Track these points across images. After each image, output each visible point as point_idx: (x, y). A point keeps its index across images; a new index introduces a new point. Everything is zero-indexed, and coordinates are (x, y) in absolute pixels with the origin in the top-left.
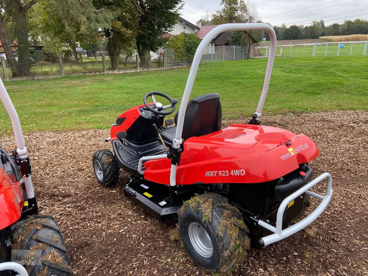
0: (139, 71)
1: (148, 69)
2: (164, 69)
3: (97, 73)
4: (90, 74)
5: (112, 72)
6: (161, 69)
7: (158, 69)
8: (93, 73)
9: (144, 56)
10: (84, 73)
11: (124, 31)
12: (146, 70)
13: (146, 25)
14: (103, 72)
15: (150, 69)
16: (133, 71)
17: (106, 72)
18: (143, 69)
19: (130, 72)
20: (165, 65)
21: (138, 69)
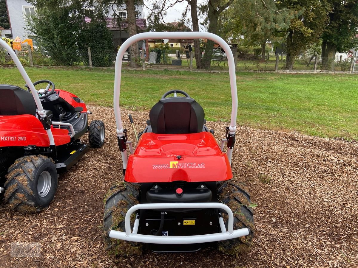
0: (314, 73)
1: (327, 72)
2: (350, 74)
3: (267, 72)
4: (260, 72)
5: (284, 71)
6: (345, 73)
7: (341, 73)
8: (264, 71)
9: (327, 57)
10: (255, 71)
11: (304, 30)
12: (324, 73)
13: (337, 24)
14: (274, 71)
15: (330, 71)
16: (308, 72)
17: (276, 72)
18: (321, 71)
19: (304, 73)
20: (351, 69)
21: (315, 71)
